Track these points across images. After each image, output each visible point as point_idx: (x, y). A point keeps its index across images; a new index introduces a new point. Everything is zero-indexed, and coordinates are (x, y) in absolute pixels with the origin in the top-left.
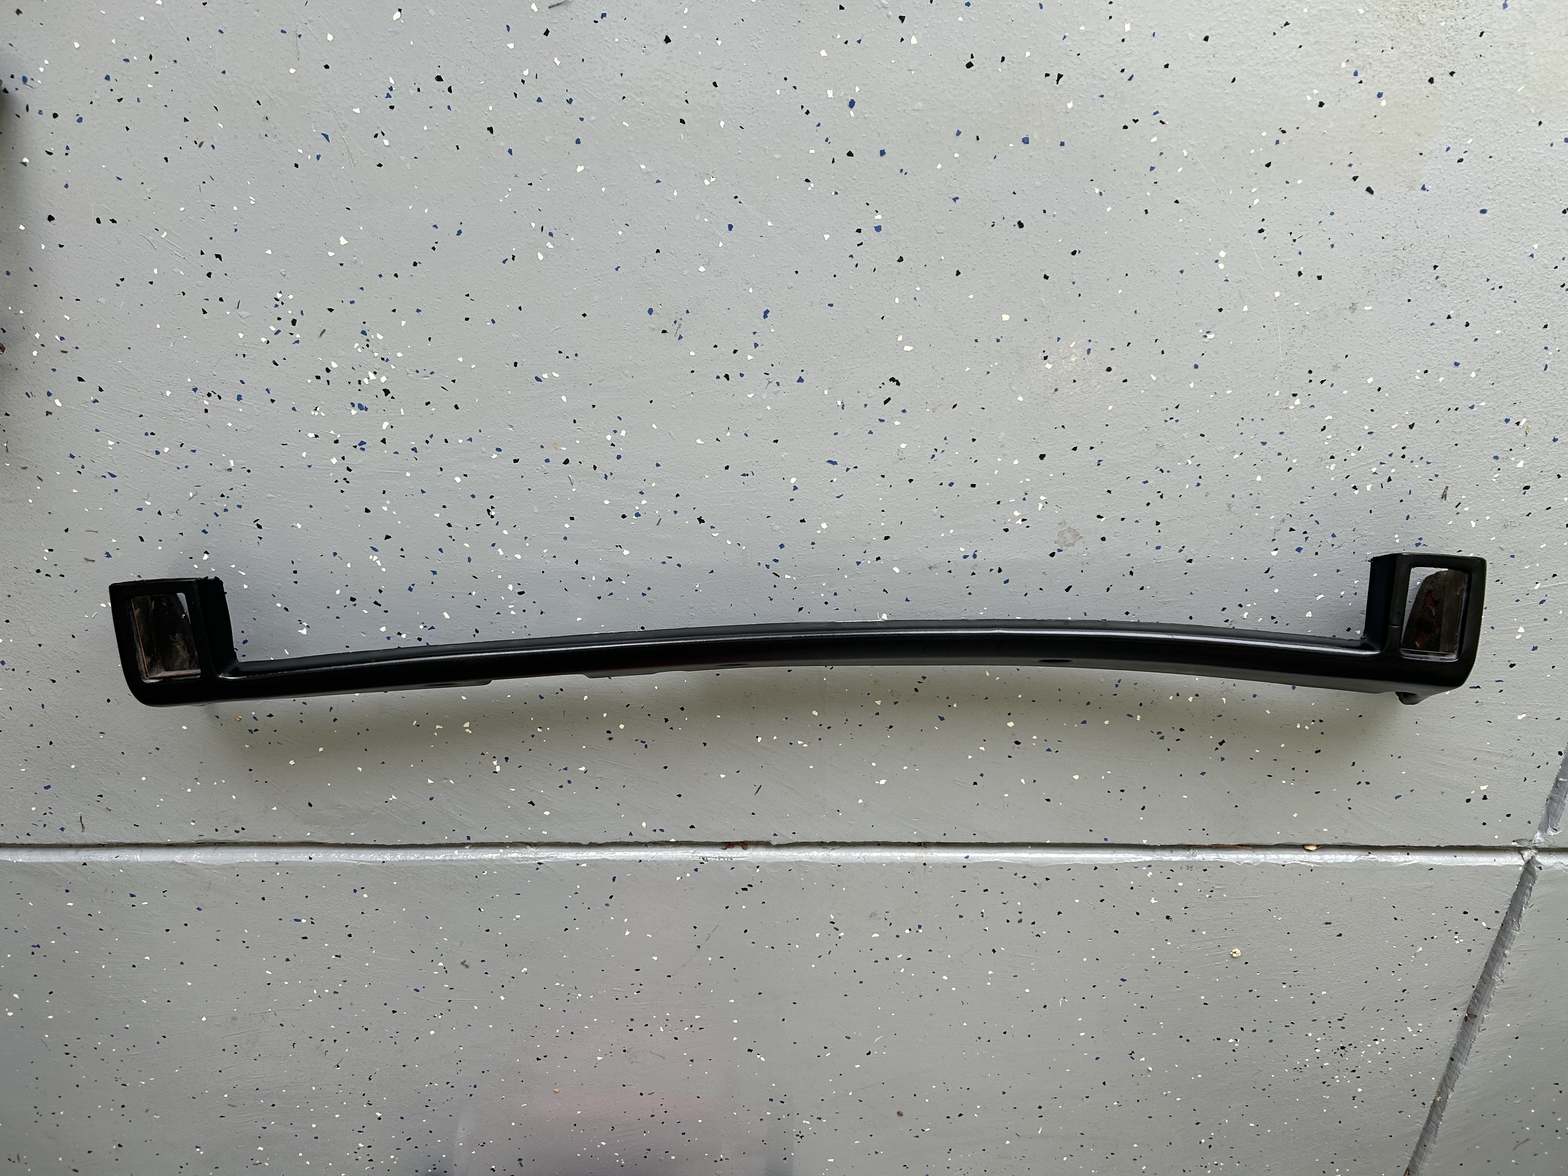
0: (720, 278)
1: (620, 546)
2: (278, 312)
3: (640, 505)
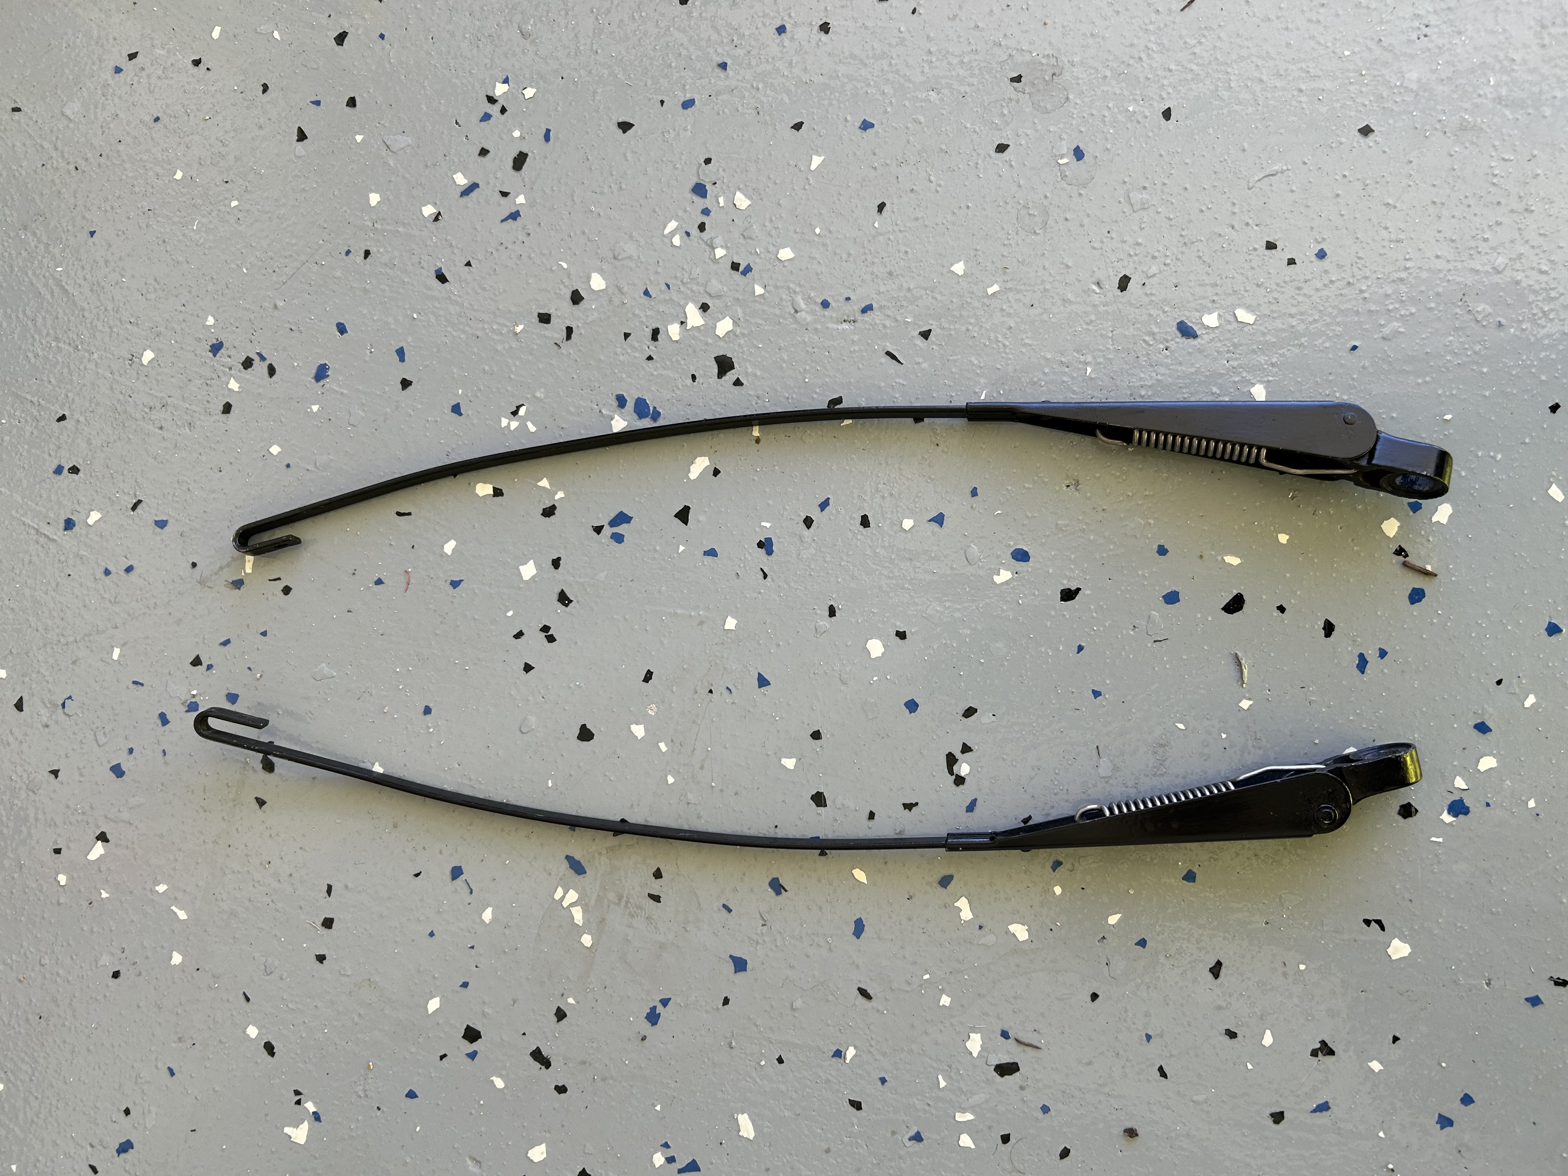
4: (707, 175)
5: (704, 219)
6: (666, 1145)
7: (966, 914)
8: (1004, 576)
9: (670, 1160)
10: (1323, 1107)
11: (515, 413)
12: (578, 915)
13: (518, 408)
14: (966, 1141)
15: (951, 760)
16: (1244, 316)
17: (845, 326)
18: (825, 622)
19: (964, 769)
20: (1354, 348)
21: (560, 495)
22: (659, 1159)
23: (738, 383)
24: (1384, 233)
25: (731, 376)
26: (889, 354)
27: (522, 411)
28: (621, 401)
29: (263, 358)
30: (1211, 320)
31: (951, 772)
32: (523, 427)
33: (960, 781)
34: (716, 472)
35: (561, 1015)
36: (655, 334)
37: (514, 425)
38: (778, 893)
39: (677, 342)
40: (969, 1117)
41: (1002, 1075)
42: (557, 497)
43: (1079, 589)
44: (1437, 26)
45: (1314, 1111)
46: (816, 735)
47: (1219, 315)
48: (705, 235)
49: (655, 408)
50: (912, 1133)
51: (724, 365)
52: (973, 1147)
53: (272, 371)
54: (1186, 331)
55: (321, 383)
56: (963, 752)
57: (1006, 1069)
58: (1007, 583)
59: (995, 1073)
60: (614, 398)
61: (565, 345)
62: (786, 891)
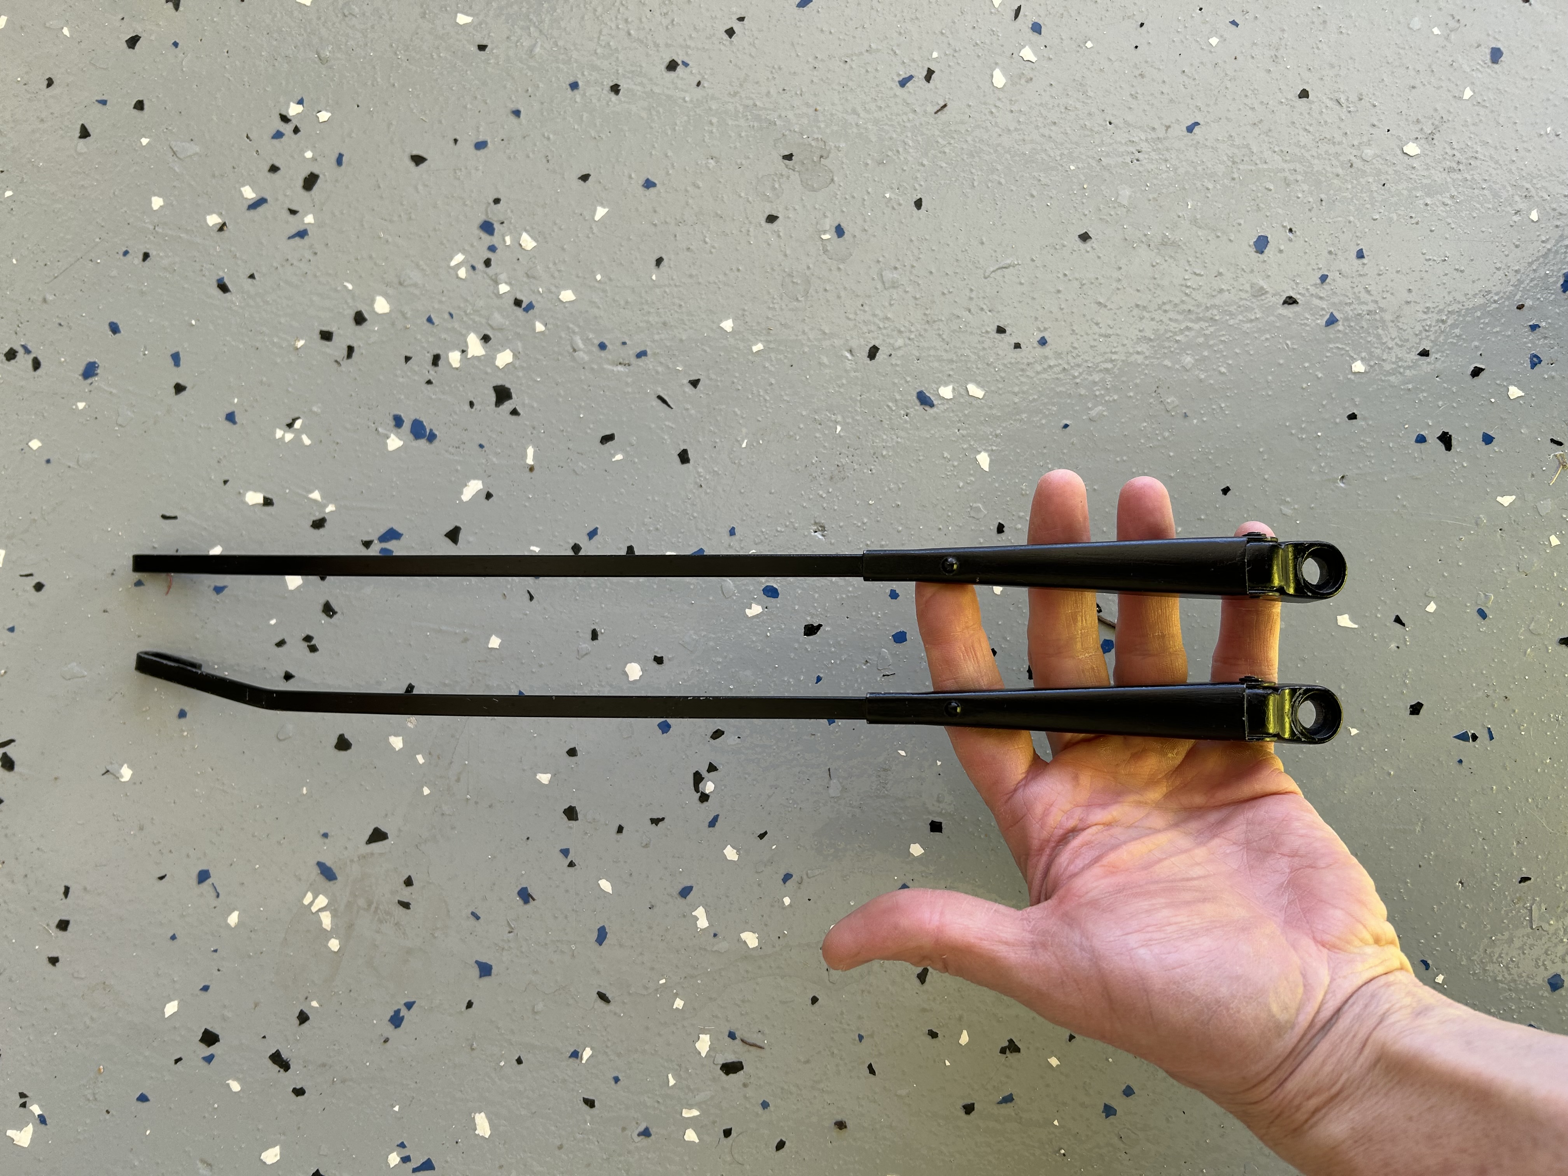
4: (495, 214)
5: (489, 255)
6: (402, 1145)
7: (703, 923)
8: (755, 610)
9: (406, 1159)
10: (1008, 1099)
11: (290, 426)
12: (326, 920)
13: (294, 420)
14: (691, 1135)
15: (698, 778)
16: (975, 391)
17: (620, 368)
18: (587, 644)
19: (709, 787)
20: (1066, 426)
21: (330, 508)
22: (394, 1159)
23: (514, 412)
24: (1095, 329)
25: (508, 406)
26: (660, 398)
27: (298, 424)
28: (398, 421)
29: (27, 351)
30: (946, 392)
31: (697, 789)
32: (297, 440)
33: (704, 798)
34: (489, 496)
35: (303, 1018)
36: (436, 360)
37: (289, 437)
38: (526, 902)
39: (457, 369)
40: (695, 1113)
41: (727, 1073)
42: (328, 510)
43: (820, 626)
44: (1148, 153)
45: (1000, 1103)
46: (572, 752)
47: (954, 389)
48: (490, 271)
49: (431, 430)
50: (641, 1128)
51: (502, 394)
52: (697, 1141)
53: (36, 364)
54: (924, 400)
55: (89, 381)
56: (709, 771)
57: (730, 1068)
58: (757, 616)
59: (721, 1072)
60: (391, 418)
61: (346, 363)
62: (534, 900)
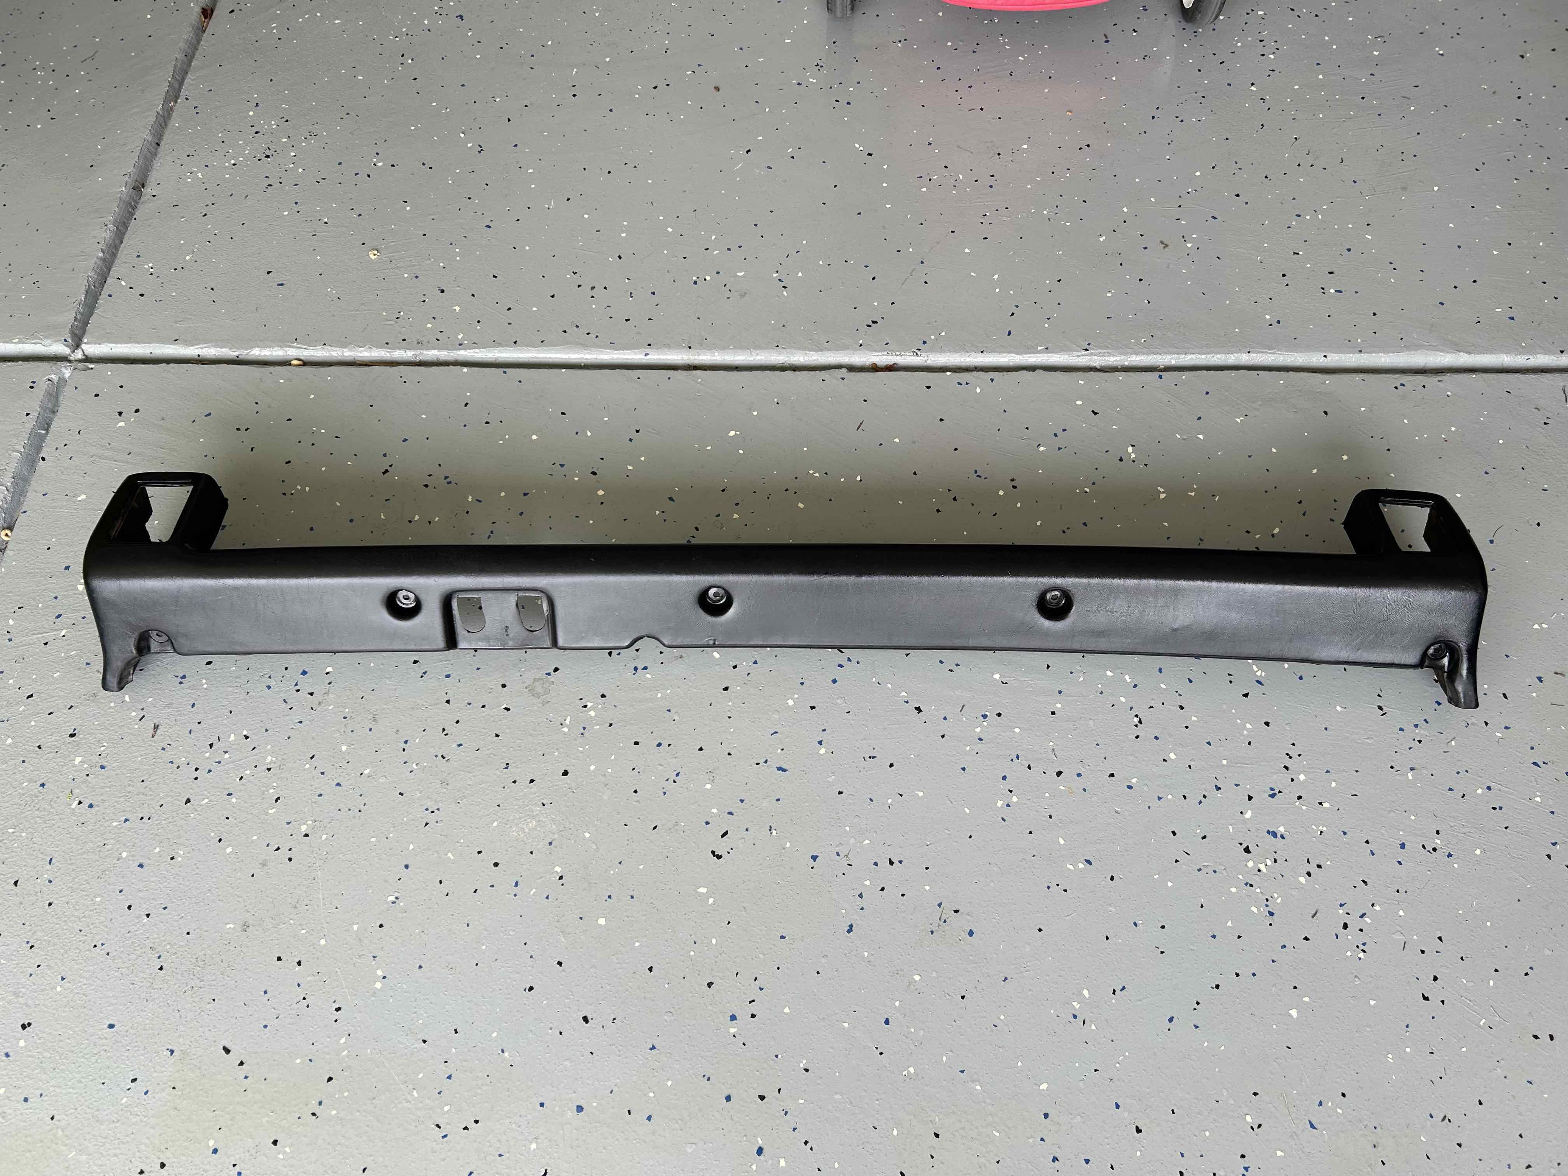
0: (899, 968)
1: (1003, 683)
2: (1362, 938)
3: (981, 726)
